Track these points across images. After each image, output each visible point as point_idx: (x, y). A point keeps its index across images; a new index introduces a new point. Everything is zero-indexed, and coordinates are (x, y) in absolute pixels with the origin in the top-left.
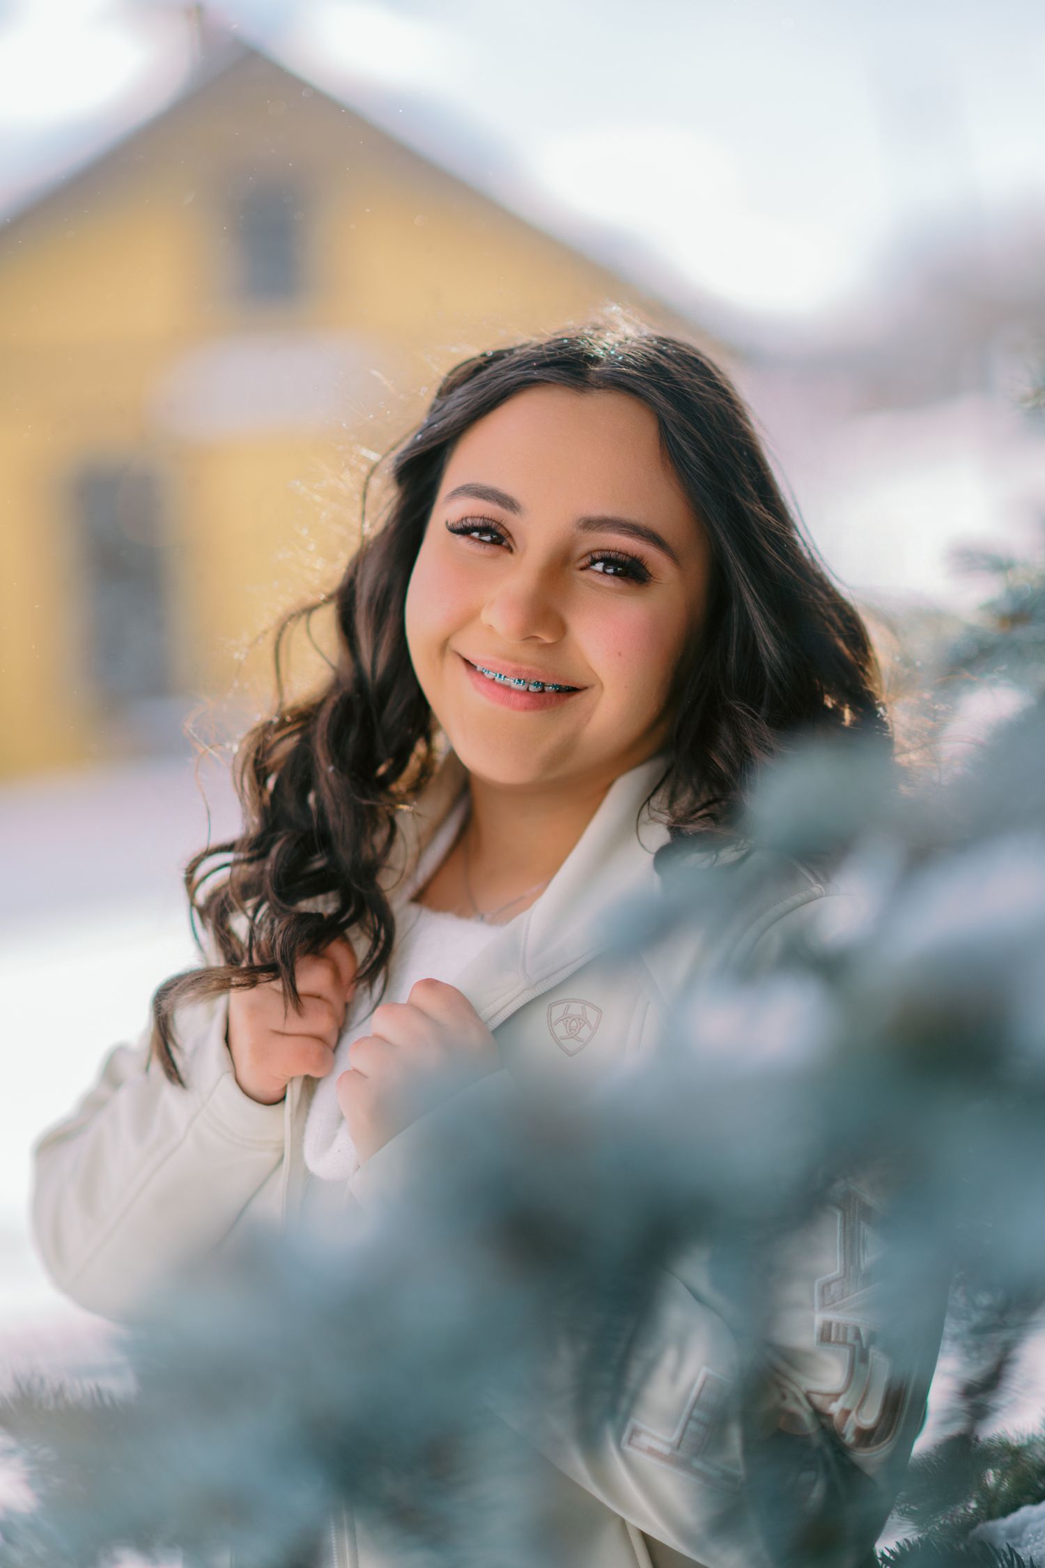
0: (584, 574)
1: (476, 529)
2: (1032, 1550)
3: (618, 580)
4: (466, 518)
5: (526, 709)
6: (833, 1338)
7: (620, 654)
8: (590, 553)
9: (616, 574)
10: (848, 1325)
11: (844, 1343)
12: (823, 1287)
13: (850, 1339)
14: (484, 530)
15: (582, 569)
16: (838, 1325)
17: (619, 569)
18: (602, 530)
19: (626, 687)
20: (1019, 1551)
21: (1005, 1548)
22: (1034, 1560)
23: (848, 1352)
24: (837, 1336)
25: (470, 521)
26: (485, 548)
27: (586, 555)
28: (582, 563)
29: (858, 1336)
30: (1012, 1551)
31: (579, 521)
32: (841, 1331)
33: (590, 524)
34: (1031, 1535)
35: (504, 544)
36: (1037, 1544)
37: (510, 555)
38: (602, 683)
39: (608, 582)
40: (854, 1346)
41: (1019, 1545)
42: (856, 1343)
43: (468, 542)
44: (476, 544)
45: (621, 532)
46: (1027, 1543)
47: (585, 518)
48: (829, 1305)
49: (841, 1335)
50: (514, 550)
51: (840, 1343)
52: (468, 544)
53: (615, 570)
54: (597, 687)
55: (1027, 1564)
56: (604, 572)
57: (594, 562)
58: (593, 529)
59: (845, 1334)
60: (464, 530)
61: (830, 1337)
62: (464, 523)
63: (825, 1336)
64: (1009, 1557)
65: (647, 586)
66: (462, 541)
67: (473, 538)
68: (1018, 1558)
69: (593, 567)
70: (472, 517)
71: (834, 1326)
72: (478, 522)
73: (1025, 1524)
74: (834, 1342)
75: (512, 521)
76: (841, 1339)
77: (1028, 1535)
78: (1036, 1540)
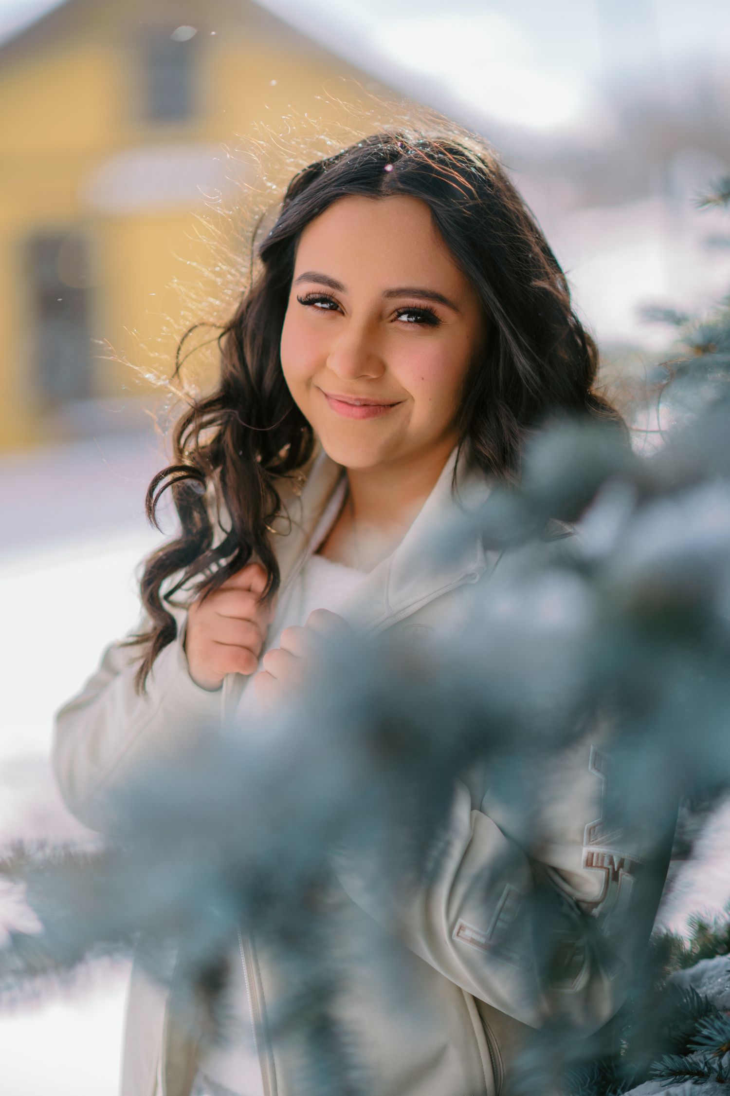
0: (393, 325)
1: (317, 301)
2: (707, 990)
3: (417, 326)
4: (309, 295)
5: (364, 417)
6: (594, 865)
7: (423, 379)
8: (397, 310)
9: (416, 321)
10: (605, 854)
11: (602, 867)
12: (590, 830)
13: (606, 864)
14: (323, 300)
15: (392, 321)
16: (598, 855)
17: (418, 318)
18: (400, 297)
19: (430, 400)
20: (698, 991)
21: (689, 989)
22: (708, 997)
23: (604, 873)
24: (597, 863)
25: (311, 296)
26: (325, 313)
27: (394, 312)
28: (392, 317)
29: (611, 862)
30: (693, 990)
31: (385, 292)
32: (600, 858)
33: (392, 294)
34: (707, 980)
35: (339, 309)
36: (710, 986)
37: (343, 317)
38: (412, 397)
39: (410, 328)
40: (609, 869)
41: (699, 987)
42: (610, 867)
43: (313, 310)
44: (319, 311)
45: (414, 297)
46: (704, 985)
47: (388, 290)
48: (593, 841)
49: (600, 861)
50: (345, 313)
51: (598, 867)
52: (314, 311)
53: (416, 318)
54: (409, 401)
55: (703, 1000)
56: (409, 322)
57: (400, 315)
58: (395, 297)
59: (603, 860)
60: (309, 302)
61: (592, 863)
62: (308, 297)
63: (589, 863)
64: (691, 995)
65: (438, 327)
66: (309, 309)
67: (317, 307)
68: (697, 995)
69: (400, 318)
70: (313, 293)
71: (595, 855)
72: (317, 296)
73: (703, 973)
74: (594, 867)
75: (339, 295)
76: (600, 865)
77: (705, 980)
78: (710, 984)
